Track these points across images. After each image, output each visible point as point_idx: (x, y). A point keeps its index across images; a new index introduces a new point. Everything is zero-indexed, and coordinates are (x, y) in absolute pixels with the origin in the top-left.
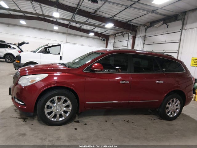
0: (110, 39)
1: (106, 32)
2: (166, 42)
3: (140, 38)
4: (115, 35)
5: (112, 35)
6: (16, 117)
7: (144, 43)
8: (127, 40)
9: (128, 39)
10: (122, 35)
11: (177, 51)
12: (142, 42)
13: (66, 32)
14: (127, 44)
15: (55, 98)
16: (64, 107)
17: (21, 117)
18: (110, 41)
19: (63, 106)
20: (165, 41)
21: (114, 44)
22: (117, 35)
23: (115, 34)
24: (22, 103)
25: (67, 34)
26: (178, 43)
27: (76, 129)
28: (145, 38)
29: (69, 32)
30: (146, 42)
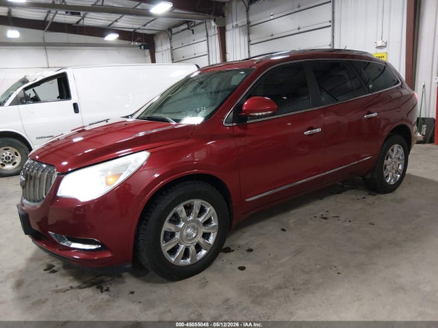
0: (158, 43)
1: (146, 27)
2: (301, 30)
3: (237, 30)
4: (169, 32)
5: (161, 32)
6: (71, 287)
7: (249, 41)
8: (205, 38)
9: (207, 36)
10: (188, 28)
11: (330, 45)
12: (242, 39)
13: (41, 41)
14: (207, 50)
15: (180, 209)
16: (201, 225)
17: (85, 283)
18: (158, 49)
19: (198, 222)
20: (299, 29)
21: (172, 55)
22: (174, 30)
23: (170, 29)
24: (93, 247)
25: (45, 45)
26: (330, 28)
27: (242, 268)
28: (248, 28)
29: (47, 41)
30: (252, 37)
